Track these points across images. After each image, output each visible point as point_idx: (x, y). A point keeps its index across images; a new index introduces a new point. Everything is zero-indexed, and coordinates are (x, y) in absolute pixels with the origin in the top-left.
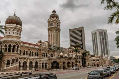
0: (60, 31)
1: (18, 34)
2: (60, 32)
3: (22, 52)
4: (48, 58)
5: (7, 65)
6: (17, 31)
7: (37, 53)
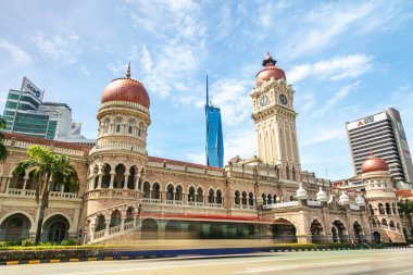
0: (294, 117)
1: (135, 132)
2: (294, 120)
3: (161, 190)
4: (257, 209)
5: (97, 230)
6: (132, 121)
7: (215, 191)
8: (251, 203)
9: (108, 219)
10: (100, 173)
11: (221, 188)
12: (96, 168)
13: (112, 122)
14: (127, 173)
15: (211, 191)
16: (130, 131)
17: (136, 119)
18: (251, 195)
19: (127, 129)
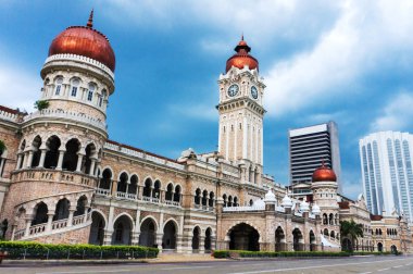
1: (96, 100)
3: (112, 178)
4: (217, 211)
5: (34, 223)
7: (174, 186)
8: (211, 204)
9: (52, 209)
10: (43, 146)
11: (181, 183)
12: (38, 141)
13: (66, 81)
14: (82, 152)
15: (170, 186)
16: (90, 99)
17: (99, 85)
18: (212, 194)
19: (86, 94)
